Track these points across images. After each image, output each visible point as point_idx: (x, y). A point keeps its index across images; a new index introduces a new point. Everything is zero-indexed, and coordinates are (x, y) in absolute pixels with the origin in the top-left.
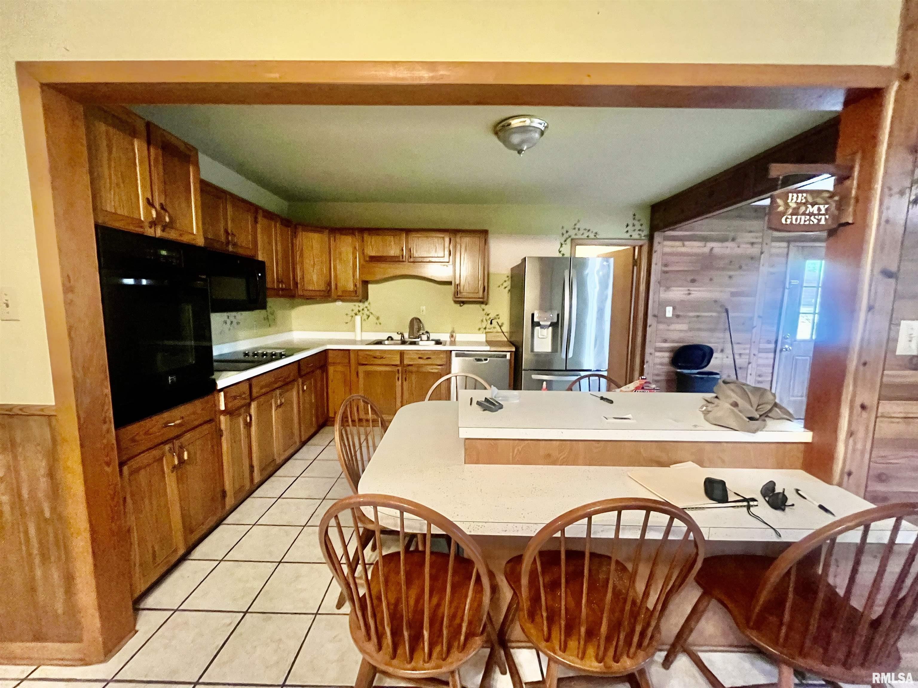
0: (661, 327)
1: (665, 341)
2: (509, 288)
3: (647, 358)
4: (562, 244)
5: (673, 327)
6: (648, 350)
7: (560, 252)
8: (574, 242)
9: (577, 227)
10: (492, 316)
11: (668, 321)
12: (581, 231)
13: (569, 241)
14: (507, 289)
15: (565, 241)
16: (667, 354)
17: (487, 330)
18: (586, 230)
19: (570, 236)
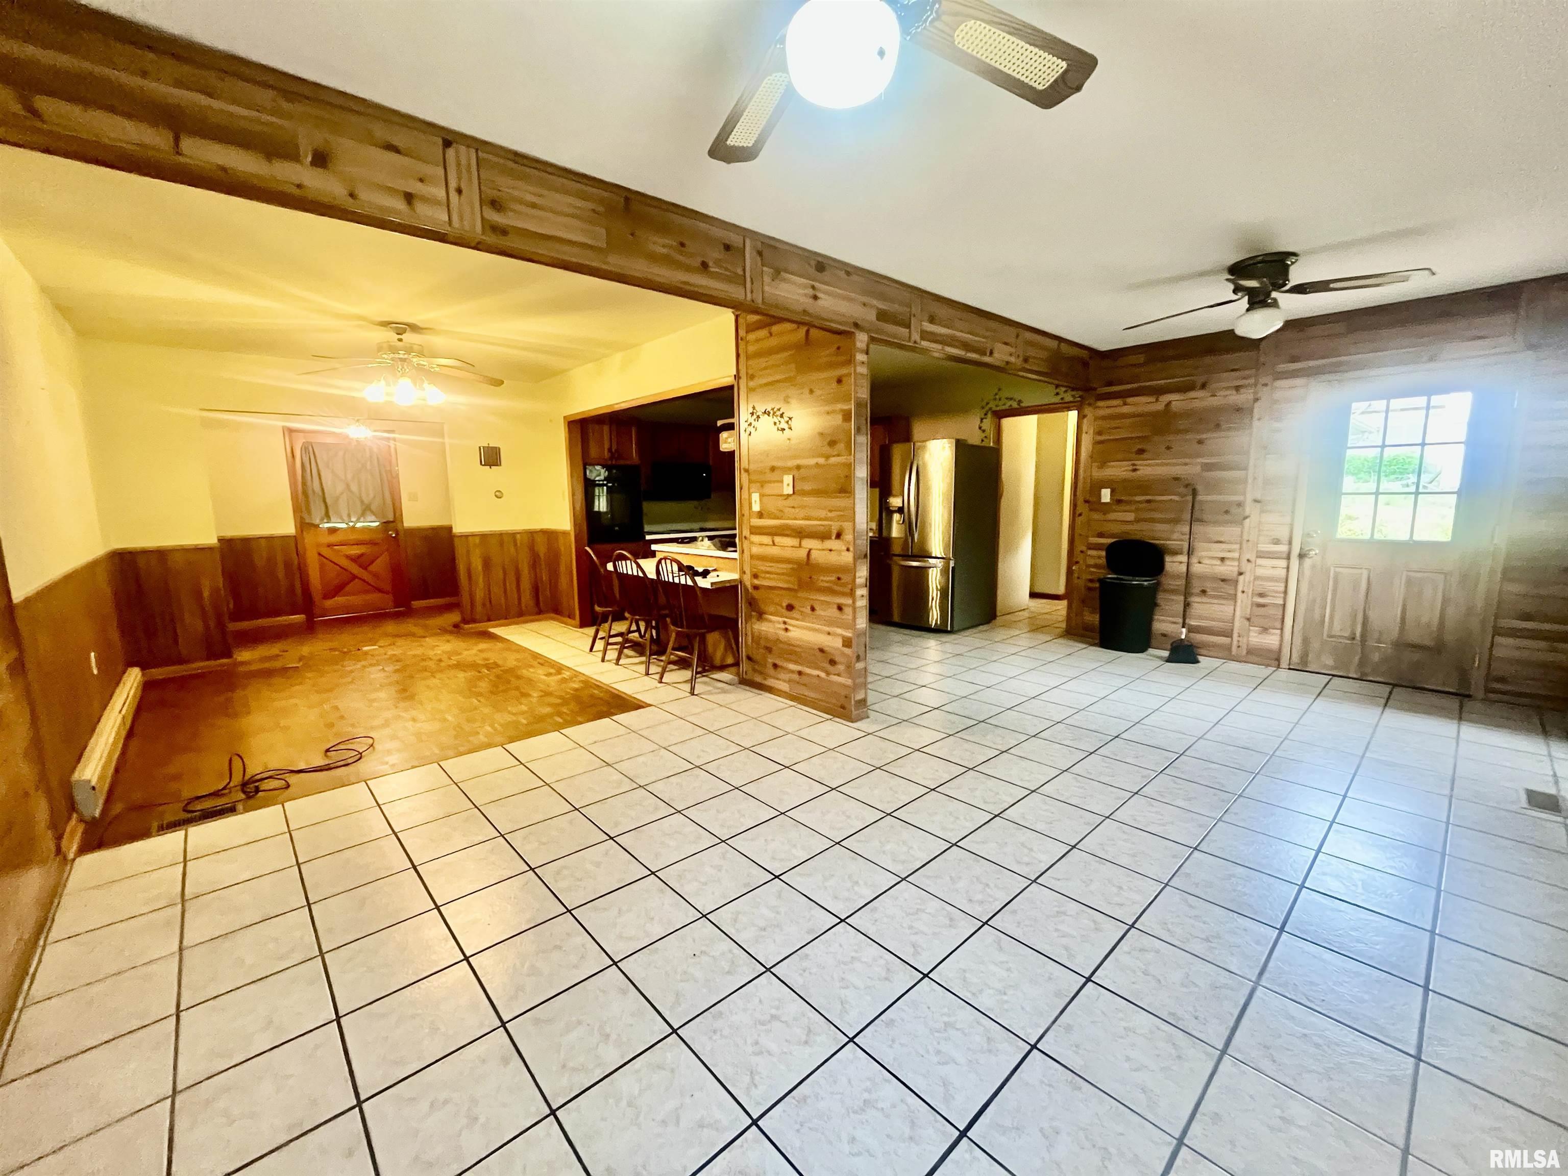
0: (1096, 516)
4: (982, 420)
5: (1112, 516)
6: (1080, 547)
9: (998, 396)
11: (1105, 509)
12: (1004, 401)
16: (1102, 553)
18: (1007, 398)
19: (990, 409)
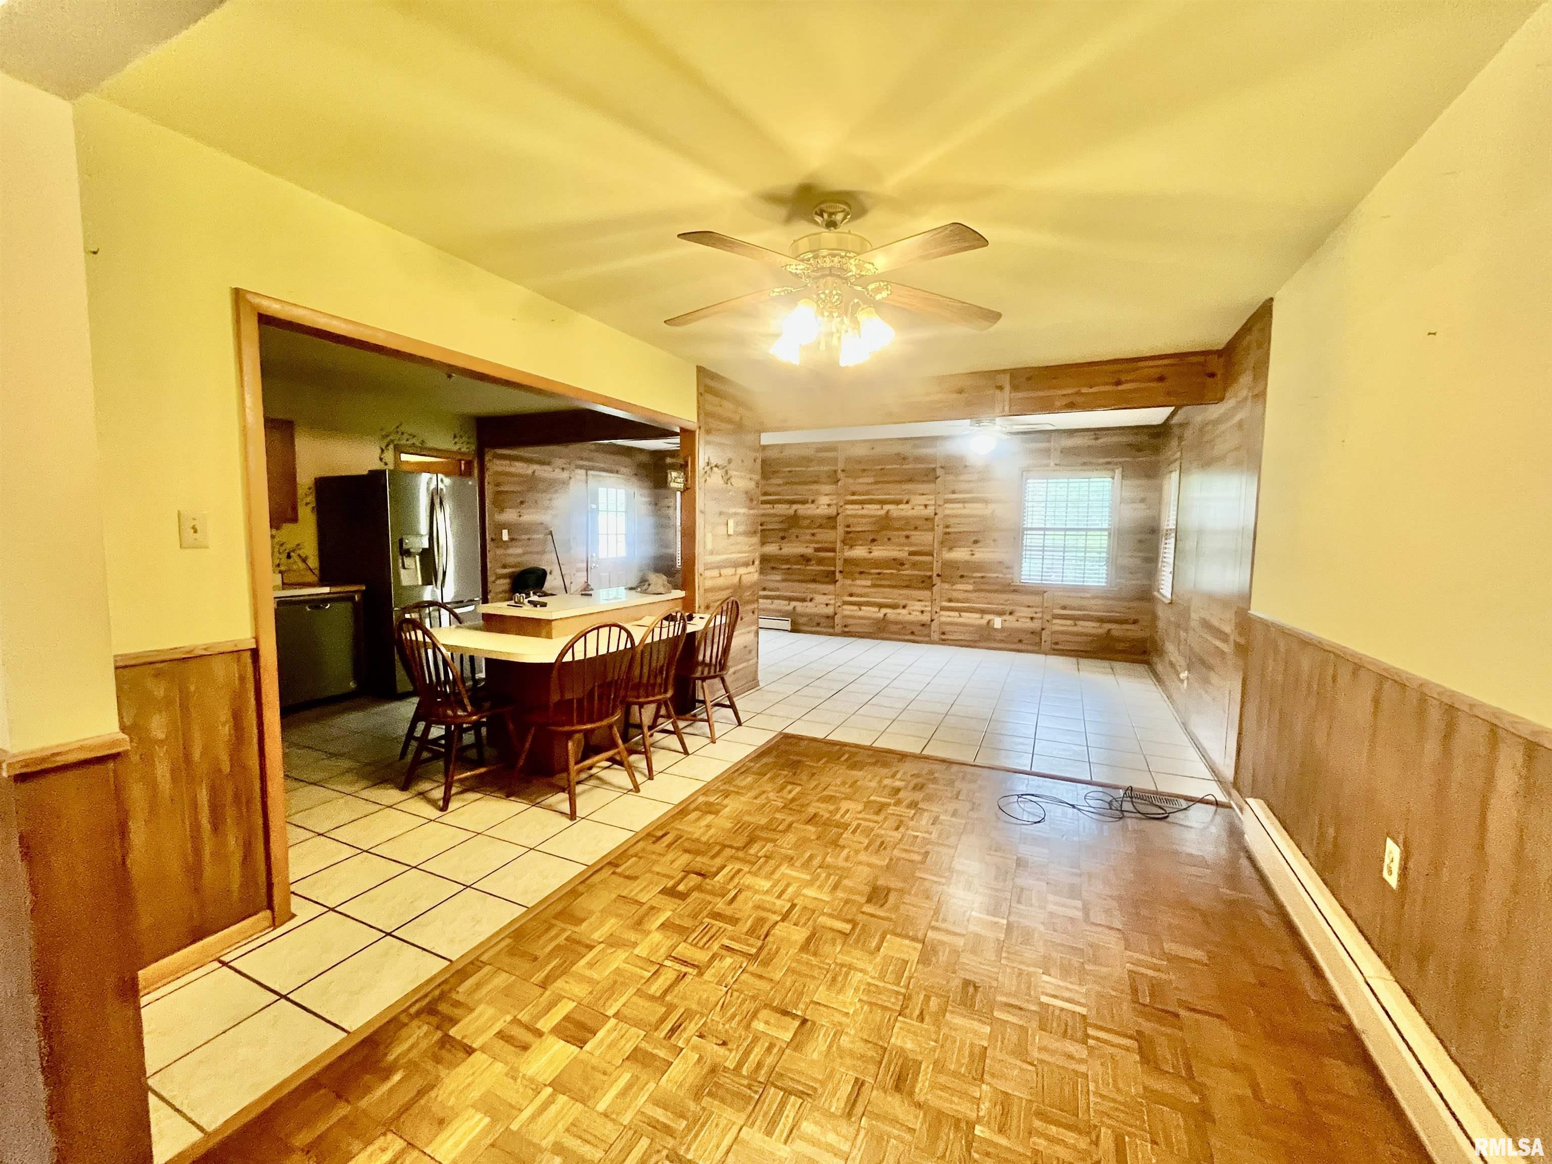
0: (500, 552)
1: (504, 567)
2: (314, 504)
3: (490, 586)
4: (383, 451)
5: (511, 551)
6: (491, 579)
7: (381, 459)
8: (399, 450)
9: (401, 429)
10: (289, 546)
11: (505, 545)
12: (405, 436)
13: (391, 447)
14: (310, 506)
15: (387, 446)
16: (507, 581)
17: (282, 568)
18: (410, 435)
19: (392, 441)
